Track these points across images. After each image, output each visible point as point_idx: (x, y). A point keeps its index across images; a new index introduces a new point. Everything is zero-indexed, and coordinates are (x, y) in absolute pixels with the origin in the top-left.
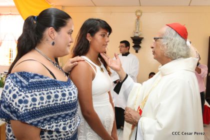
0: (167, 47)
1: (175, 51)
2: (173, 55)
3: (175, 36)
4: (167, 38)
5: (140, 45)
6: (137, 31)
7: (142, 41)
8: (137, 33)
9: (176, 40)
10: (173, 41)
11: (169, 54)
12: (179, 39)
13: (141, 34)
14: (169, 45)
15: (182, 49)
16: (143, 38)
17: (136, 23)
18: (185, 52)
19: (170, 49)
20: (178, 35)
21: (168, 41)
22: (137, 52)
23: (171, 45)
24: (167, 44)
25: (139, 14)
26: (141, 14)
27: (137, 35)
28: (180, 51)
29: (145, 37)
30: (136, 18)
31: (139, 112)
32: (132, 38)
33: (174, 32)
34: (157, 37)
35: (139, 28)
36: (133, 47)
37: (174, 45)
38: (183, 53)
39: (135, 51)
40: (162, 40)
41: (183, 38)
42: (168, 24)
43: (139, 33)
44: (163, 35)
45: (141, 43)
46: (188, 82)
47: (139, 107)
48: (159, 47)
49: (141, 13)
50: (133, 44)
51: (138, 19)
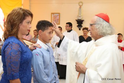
0: (99, 29)
1: (104, 31)
4: (98, 24)
5: (82, 25)
6: (80, 16)
7: (83, 23)
8: (80, 17)
10: (102, 25)
13: (82, 18)
14: (100, 28)
15: (108, 30)
16: (83, 21)
19: (101, 30)
22: (80, 29)
23: (101, 28)
24: (99, 28)
25: (81, 4)
27: (80, 18)
28: (107, 31)
29: (85, 20)
30: (79, 7)
32: (76, 20)
36: (77, 26)
39: (78, 29)
43: (81, 17)
44: (95, 22)
45: (82, 23)
49: (82, 3)
50: (77, 25)
51: (80, 7)
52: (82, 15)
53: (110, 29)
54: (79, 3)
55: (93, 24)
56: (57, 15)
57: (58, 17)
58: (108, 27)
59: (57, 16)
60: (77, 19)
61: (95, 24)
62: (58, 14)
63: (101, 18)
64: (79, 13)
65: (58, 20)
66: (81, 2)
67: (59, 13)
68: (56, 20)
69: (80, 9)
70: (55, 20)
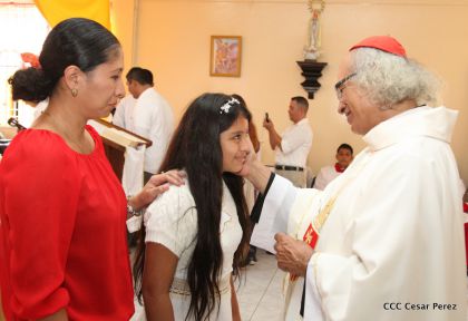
6: (312, 47)
7: (323, 72)
8: (312, 51)
16: (323, 65)
17: (310, 28)
25: (317, 6)
26: (323, 7)
27: (312, 57)
29: (330, 63)
31: (309, 238)
32: (299, 63)
35: (316, 39)
36: (303, 84)
39: (307, 95)
43: (318, 53)
45: (321, 75)
47: (310, 227)
49: (323, 5)
50: (303, 79)
51: (315, 18)
52: (319, 44)
54: (311, 3)
56: (230, 42)
57: (236, 49)
59: (232, 47)
60: (303, 60)
62: (235, 41)
65: (233, 60)
67: (239, 38)
68: (230, 62)
69: (315, 24)
70: (226, 62)
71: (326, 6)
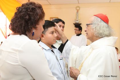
0: (96, 29)
1: (101, 32)
2: (100, 35)
3: (101, 22)
4: (95, 24)
6: (77, 19)
8: (77, 20)
9: (102, 25)
11: (97, 34)
12: (103, 24)
14: (97, 28)
17: (76, 14)
18: (108, 32)
20: (102, 21)
21: (96, 25)
23: (98, 28)
24: (95, 28)
25: (78, 8)
26: (80, 9)
27: (77, 22)
32: (74, 24)
33: (99, 20)
34: (89, 23)
35: (78, 17)
37: (100, 28)
38: (107, 33)
40: (92, 25)
41: (106, 23)
42: (95, 15)
44: (92, 22)
46: (110, 54)
48: (90, 30)
51: (78, 12)
52: (79, 18)
53: (108, 29)
54: (76, 8)
55: (89, 24)
58: (106, 28)
60: (75, 23)
61: (92, 24)
63: (99, 18)
64: (77, 17)
66: (79, 7)
69: (77, 13)
71: (81, 8)
